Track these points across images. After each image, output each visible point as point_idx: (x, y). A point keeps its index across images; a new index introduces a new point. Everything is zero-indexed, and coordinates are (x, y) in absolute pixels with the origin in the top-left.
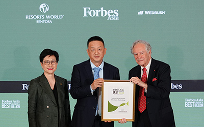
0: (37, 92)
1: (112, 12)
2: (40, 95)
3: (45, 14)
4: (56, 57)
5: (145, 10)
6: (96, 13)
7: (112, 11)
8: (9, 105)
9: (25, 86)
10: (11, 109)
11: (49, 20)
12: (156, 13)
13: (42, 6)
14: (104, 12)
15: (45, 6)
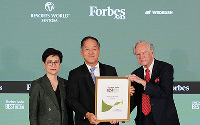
0: (40, 94)
1: (119, 11)
3: (51, 13)
4: (60, 57)
5: (152, 10)
6: (103, 13)
7: (119, 10)
10: (15, 110)
12: (164, 13)
13: (47, 5)
15: (51, 5)
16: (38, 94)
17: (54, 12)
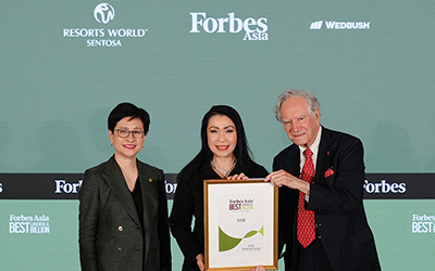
0: (99, 197)
1: (254, 22)
2: (104, 202)
3: (106, 27)
5: (325, 19)
6: (218, 25)
7: (253, 20)
8: (25, 226)
9: (61, 183)
10: (29, 235)
11: (114, 39)
12: (350, 25)
13: (99, 9)
14: (236, 23)
15: (107, 8)
16: (95, 197)
17: (112, 25)
